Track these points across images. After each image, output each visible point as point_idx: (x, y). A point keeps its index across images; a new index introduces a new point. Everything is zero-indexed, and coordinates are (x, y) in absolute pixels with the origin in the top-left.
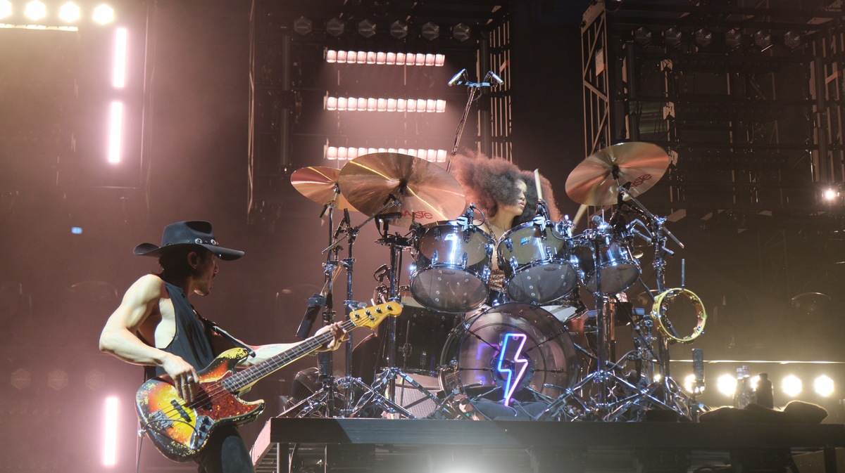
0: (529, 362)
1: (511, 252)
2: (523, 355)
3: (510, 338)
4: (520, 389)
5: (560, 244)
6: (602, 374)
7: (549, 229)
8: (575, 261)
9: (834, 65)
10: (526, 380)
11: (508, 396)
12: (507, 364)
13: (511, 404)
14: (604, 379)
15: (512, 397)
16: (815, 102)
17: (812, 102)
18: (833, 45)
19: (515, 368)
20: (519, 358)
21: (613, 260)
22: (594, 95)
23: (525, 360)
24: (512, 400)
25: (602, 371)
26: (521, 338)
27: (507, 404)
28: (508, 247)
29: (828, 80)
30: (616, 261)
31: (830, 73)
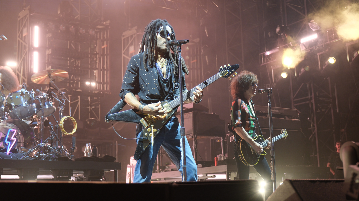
0: (17, 139)
1: (12, 100)
2: (15, 137)
3: (10, 131)
4: (13, 149)
5: (29, 98)
6: (43, 144)
7: (26, 93)
8: (34, 105)
9: (105, 42)
10: (15, 146)
11: (8, 151)
12: (8, 140)
13: (9, 154)
14: (43, 146)
15: (10, 151)
16: (98, 54)
17: (97, 54)
18: (105, 35)
19: (12, 141)
20: (13, 138)
21: (47, 106)
22: (21, 43)
23: (15, 139)
24: (10, 152)
25: (42, 143)
26: (14, 131)
27: (8, 154)
28: (11, 99)
29: (103, 47)
30: (48, 106)
31: (103, 45)
